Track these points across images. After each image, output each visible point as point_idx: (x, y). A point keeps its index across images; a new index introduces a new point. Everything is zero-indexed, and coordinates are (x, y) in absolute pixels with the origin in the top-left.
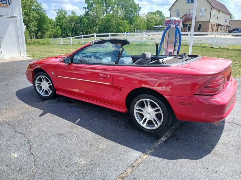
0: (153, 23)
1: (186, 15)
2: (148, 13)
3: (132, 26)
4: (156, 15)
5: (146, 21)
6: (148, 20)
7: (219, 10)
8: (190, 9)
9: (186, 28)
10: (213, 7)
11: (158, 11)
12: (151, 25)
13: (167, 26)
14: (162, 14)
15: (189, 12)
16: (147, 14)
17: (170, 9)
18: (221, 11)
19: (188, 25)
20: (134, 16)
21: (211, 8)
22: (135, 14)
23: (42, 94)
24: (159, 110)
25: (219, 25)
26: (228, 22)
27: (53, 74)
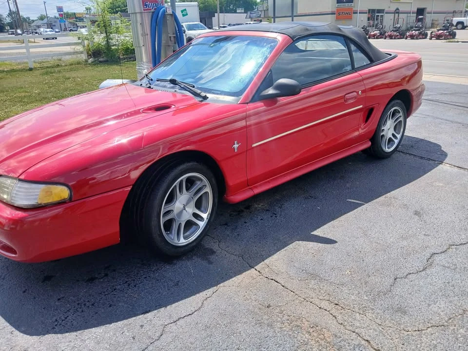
13: (150, 9)
23: (180, 242)
24: (401, 116)
27: (238, 145)
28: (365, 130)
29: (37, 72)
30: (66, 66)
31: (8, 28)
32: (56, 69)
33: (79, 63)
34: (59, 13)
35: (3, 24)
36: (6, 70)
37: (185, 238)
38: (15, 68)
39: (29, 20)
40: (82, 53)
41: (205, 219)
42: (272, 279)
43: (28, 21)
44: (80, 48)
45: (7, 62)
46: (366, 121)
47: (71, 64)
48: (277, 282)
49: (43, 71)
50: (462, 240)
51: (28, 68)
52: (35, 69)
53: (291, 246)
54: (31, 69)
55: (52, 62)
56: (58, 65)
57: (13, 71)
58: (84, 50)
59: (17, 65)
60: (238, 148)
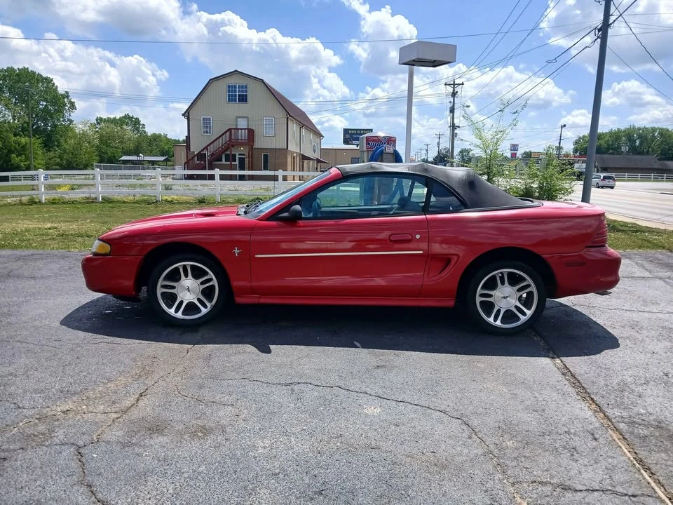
0: (116, 148)
1: (230, 130)
2: (97, 120)
3: (51, 154)
4: (125, 127)
5: (97, 142)
6: (101, 139)
7: (301, 123)
8: (237, 117)
9: (233, 163)
10: (291, 116)
11: (127, 117)
12: (112, 153)
14: (139, 123)
15: (237, 125)
16: (96, 122)
17: (185, 113)
19: (238, 157)
20: (55, 126)
21: (287, 118)
22: (58, 120)
23: (176, 314)
24: (529, 285)
25: (304, 158)
26: (318, 152)
27: (239, 251)
28: (433, 283)
41: (208, 308)
46: (440, 273)
60: (239, 253)
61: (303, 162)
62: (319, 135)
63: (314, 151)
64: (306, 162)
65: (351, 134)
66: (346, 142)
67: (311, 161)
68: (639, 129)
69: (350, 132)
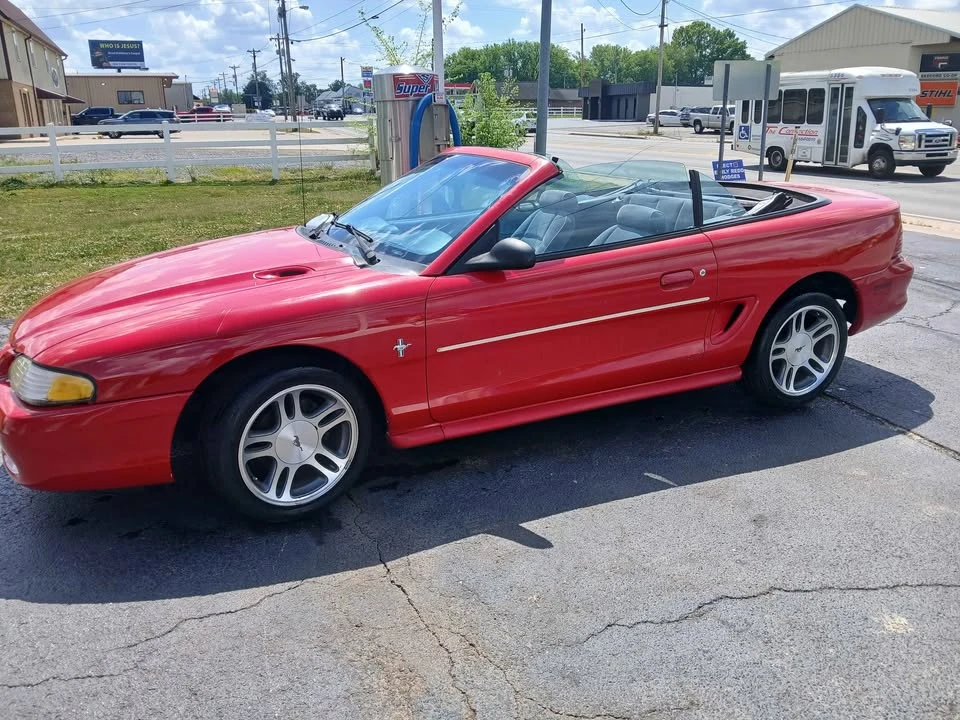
7: (27, 32)
10: (8, 19)
13: (407, 96)
18: (36, 37)
23: (281, 499)
24: (830, 326)
25: (41, 95)
26: (62, 82)
27: (404, 347)
28: (719, 346)
29: (284, 187)
30: (336, 179)
31: (276, 103)
32: (316, 185)
33: (358, 176)
34: (365, 78)
35: (271, 96)
36: (233, 180)
37: (293, 494)
38: (249, 177)
39: (315, 89)
40: (367, 157)
41: (341, 469)
42: (399, 586)
43: (311, 93)
44: (363, 148)
45: (240, 167)
46: (726, 330)
47: (346, 178)
48: (404, 591)
49: (294, 186)
50: (807, 584)
51: (270, 180)
52: (282, 182)
53: (472, 538)
54: (274, 182)
55: (315, 169)
56: (323, 177)
57: (245, 183)
58: (371, 153)
59: (256, 173)
60: (405, 351)
61: (41, 103)
62: (59, 53)
63: (56, 83)
64: (45, 101)
65: (105, 51)
66: (97, 63)
67: (53, 101)
68: (520, 45)
69: (102, 46)
